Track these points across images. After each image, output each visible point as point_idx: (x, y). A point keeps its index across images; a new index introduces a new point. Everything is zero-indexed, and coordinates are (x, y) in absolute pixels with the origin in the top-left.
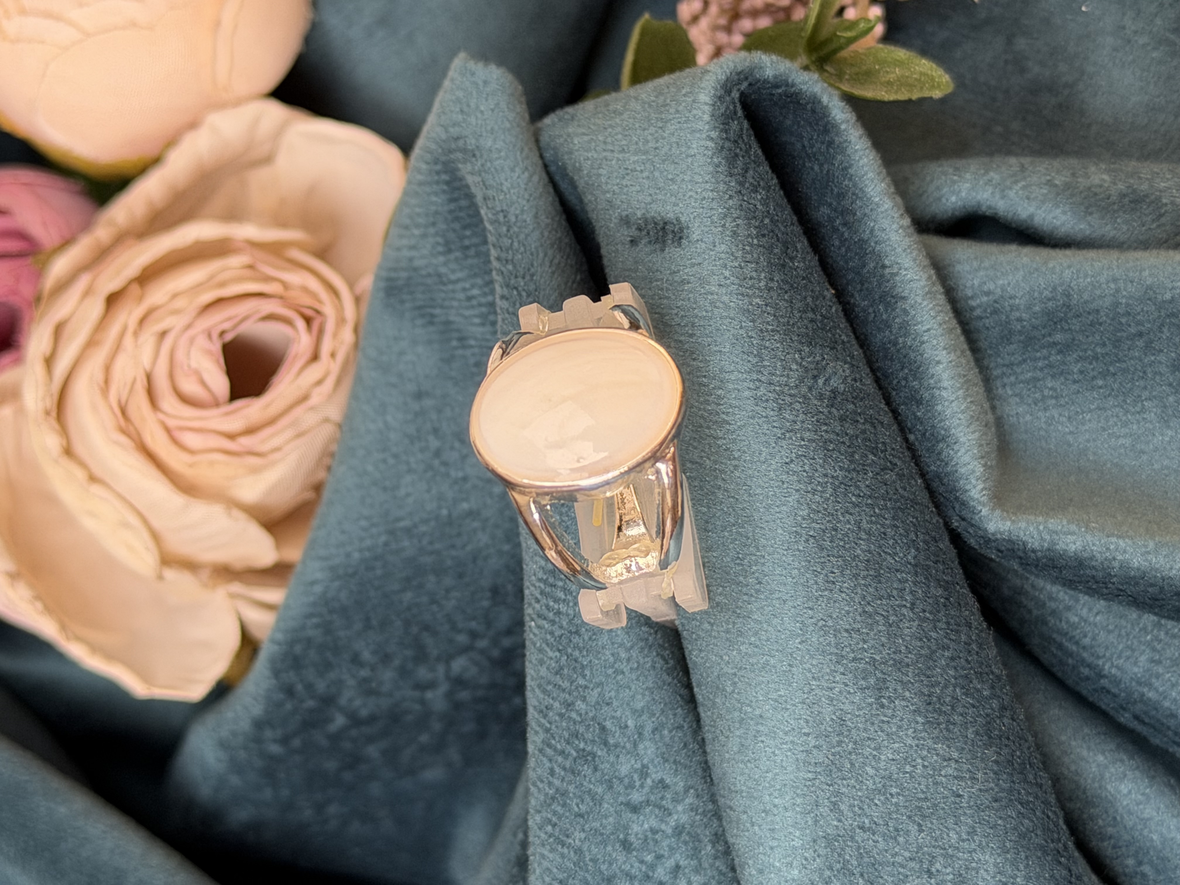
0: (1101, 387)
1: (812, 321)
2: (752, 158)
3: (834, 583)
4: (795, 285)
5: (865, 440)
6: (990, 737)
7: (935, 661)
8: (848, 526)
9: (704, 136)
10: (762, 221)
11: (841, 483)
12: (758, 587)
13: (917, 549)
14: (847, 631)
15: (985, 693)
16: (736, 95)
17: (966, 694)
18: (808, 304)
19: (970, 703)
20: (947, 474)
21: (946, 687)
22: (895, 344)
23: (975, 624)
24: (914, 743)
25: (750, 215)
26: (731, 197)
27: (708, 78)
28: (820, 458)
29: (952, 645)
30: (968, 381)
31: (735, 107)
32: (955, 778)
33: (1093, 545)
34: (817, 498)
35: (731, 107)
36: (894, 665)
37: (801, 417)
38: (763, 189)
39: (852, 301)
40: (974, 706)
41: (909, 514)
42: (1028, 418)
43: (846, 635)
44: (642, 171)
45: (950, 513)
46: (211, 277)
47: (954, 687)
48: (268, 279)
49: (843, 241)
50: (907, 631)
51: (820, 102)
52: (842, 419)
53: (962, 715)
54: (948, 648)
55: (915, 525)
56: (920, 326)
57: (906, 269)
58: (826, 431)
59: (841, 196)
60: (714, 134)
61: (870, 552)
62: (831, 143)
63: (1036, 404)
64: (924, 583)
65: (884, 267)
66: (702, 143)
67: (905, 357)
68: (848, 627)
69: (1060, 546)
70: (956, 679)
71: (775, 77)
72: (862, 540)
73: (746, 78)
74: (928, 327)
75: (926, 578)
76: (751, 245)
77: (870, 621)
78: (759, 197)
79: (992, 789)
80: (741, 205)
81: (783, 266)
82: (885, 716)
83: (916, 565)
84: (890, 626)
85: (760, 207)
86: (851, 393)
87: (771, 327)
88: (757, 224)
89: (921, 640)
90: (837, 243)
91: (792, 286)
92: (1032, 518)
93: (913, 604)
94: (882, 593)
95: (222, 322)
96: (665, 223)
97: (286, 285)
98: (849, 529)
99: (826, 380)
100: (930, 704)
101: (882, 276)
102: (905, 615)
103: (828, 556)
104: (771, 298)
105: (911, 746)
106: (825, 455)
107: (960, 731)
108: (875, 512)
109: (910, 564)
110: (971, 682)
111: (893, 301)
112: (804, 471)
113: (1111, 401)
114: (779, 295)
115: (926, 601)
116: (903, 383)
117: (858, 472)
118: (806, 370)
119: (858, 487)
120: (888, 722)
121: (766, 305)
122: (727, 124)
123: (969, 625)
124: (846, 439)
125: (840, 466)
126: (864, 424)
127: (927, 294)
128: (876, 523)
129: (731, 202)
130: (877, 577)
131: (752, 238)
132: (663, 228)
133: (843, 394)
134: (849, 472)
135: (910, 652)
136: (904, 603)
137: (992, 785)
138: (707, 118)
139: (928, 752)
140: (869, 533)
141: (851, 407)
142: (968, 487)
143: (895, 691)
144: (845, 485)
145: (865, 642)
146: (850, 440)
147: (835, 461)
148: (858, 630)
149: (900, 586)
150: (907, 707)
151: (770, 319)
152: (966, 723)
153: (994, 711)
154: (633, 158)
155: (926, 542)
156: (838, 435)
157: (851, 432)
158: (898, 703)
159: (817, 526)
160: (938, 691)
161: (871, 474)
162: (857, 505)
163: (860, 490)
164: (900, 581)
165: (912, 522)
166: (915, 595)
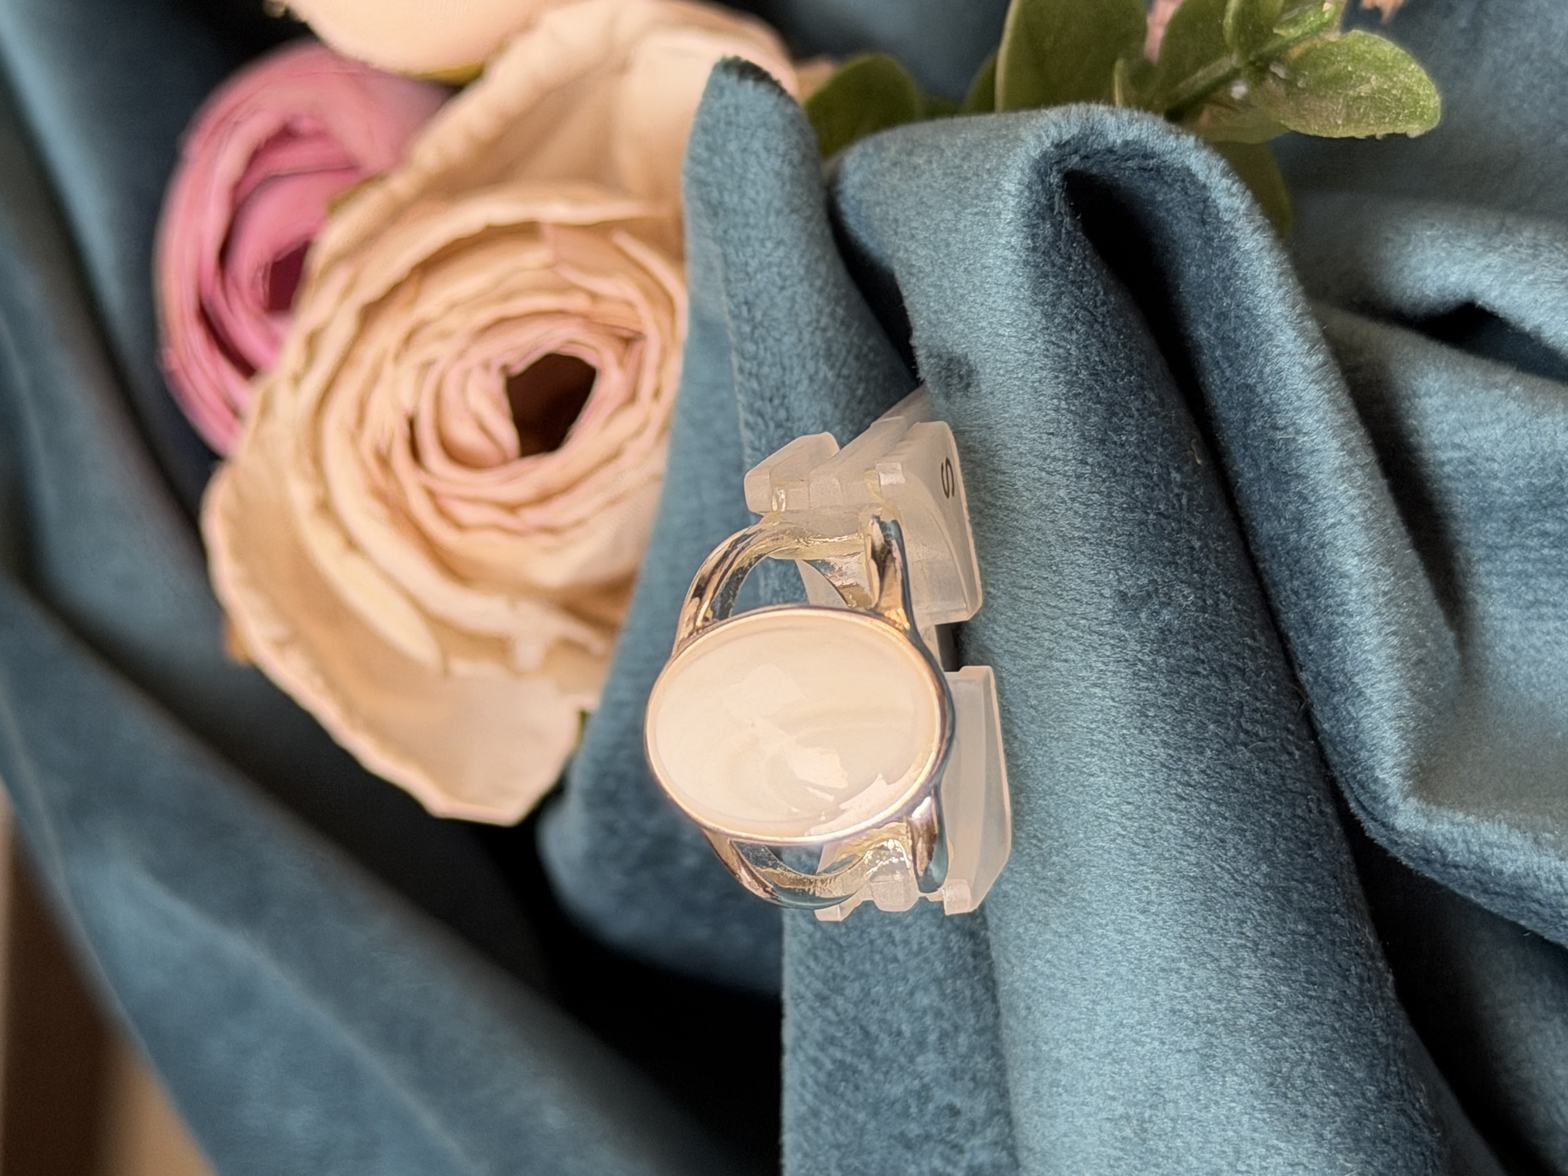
4: (1119, 470)
5: (1206, 701)
6: (1357, 1139)
7: (1284, 1027)
8: (1169, 827)
9: (1003, 242)
10: (1077, 373)
12: (1058, 885)
13: (1272, 865)
14: (1163, 970)
15: (1356, 1076)
17: (1325, 1076)
18: (1135, 499)
19: (1329, 1089)
20: (1344, 741)
21: (1297, 1064)
22: (1284, 540)
25: (1059, 364)
26: (1033, 336)
28: (1135, 728)
29: (1313, 1004)
31: (1052, 197)
33: (1540, 869)
34: (1129, 783)
35: (1047, 197)
36: (1224, 1025)
37: (1113, 666)
40: (1336, 1094)
41: (1266, 810)
44: (929, 274)
47: (1310, 1064)
48: (571, 289)
50: (1245, 982)
51: (1193, 181)
52: (1173, 671)
53: (1317, 1105)
54: (1305, 1009)
55: (1273, 826)
56: (1321, 519)
57: (1306, 434)
58: (1146, 689)
61: (1198, 864)
64: (1278, 916)
65: (1275, 428)
66: (1000, 251)
67: (1297, 562)
68: (1164, 965)
69: (1495, 863)
70: (1312, 1054)
71: (1126, 144)
72: (1188, 847)
73: (1076, 152)
74: (1332, 521)
75: (1282, 907)
76: (1057, 410)
77: (1193, 962)
78: (1075, 337)
80: (1047, 350)
81: (1103, 442)
83: (1268, 888)
84: (1222, 971)
85: (1075, 352)
86: (1193, 630)
88: (1069, 378)
89: (1265, 995)
91: (1114, 473)
92: (1460, 816)
93: (1256, 944)
95: (505, 351)
96: (951, 359)
97: (594, 297)
98: (1170, 831)
99: (1151, 614)
100: (1271, 1084)
101: (1271, 441)
102: (1244, 960)
103: (1141, 865)
104: (1081, 489)
106: (1143, 724)
107: (1313, 1126)
108: (1208, 808)
109: (1258, 884)
110: (1337, 1059)
111: (1284, 479)
114: (1093, 485)
115: (1275, 940)
117: (1189, 748)
118: (1124, 598)
119: (1186, 772)
121: (1073, 500)
122: (1035, 226)
124: (1176, 702)
125: (1163, 741)
126: (1206, 677)
128: (1209, 825)
129: (1032, 346)
130: (1208, 903)
131: (1059, 399)
132: (948, 367)
133: (1178, 633)
134: (1176, 749)
135: (1248, 1011)
136: (1244, 941)
140: (1199, 838)
141: (1189, 651)
142: (1370, 762)
143: (1226, 1061)
144: (1167, 767)
145: (1188, 989)
146: (1181, 703)
147: (1155, 732)
148: (1178, 971)
149: (1240, 916)
150: (1241, 1085)
151: (1077, 522)
152: (1323, 1117)
153: (1369, 1102)
154: (922, 252)
155: (1289, 853)
156: (1164, 695)
157: (1184, 690)
158: (1230, 1079)
159: (1128, 823)
160: (1284, 1070)
161: (1209, 753)
162: (1184, 799)
163: (1190, 776)
164: (1239, 908)
165: (1270, 822)
166: (1260, 932)
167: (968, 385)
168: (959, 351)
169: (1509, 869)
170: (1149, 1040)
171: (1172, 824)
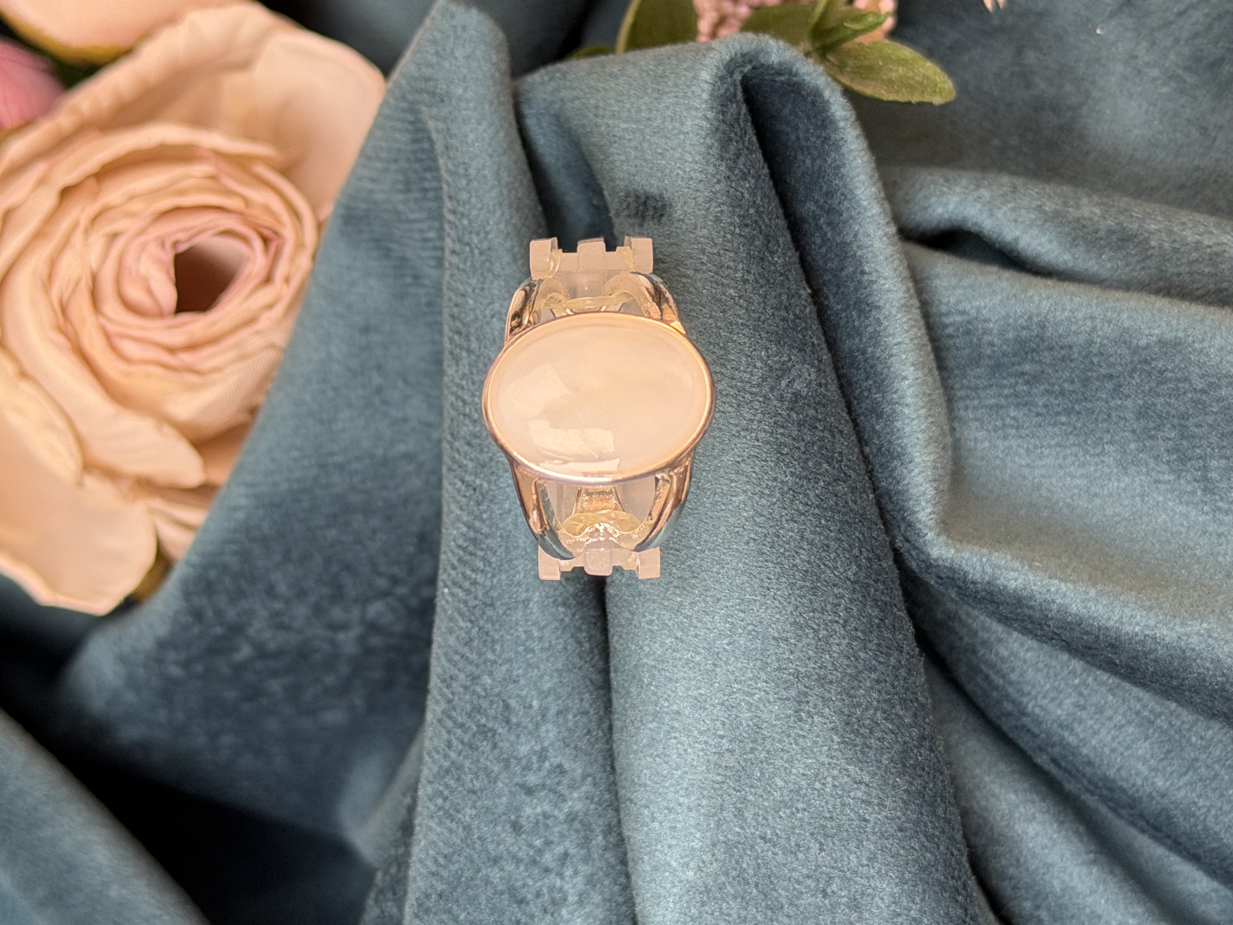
0: (1063, 424)
1: (784, 319)
2: (746, 144)
3: (768, 589)
4: (772, 281)
5: (821, 448)
6: (904, 766)
7: (860, 682)
8: (790, 534)
9: (700, 115)
10: (747, 210)
11: (790, 489)
13: (859, 566)
14: (775, 638)
15: (906, 720)
16: (738, 77)
17: (886, 719)
18: (781, 302)
19: (889, 728)
20: (898, 492)
21: (867, 709)
22: (864, 353)
23: (906, 648)
24: (827, 761)
25: (736, 202)
26: (719, 182)
27: (712, 55)
28: (772, 461)
29: (881, 668)
30: (932, 401)
31: (735, 89)
32: (863, 801)
33: (1035, 585)
34: (764, 501)
35: (732, 89)
36: (818, 680)
37: (759, 416)
38: (753, 177)
39: (826, 303)
40: (892, 732)
41: (855, 529)
42: (986, 444)
43: (773, 642)
44: (630, 140)
45: (896, 532)
46: (172, 183)
47: (876, 710)
48: (229, 193)
49: (825, 240)
50: (835, 648)
51: (821, 96)
52: (801, 424)
53: (879, 739)
54: (875, 670)
55: (860, 541)
56: (891, 338)
57: (885, 279)
58: (782, 434)
59: (829, 194)
60: (710, 115)
61: (809, 562)
62: (826, 139)
63: (995, 431)
64: (861, 602)
65: (863, 273)
66: (697, 121)
67: (871, 367)
68: (776, 635)
69: (1001, 582)
70: (878, 702)
71: (780, 64)
72: (804, 549)
73: (751, 61)
74: (900, 340)
75: (864, 596)
76: (733, 234)
77: (800, 632)
78: (747, 185)
79: (899, 818)
80: (728, 192)
81: (762, 259)
82: (802, 730)
83: (855, 582)
84: (820, 640)
85: (747, 196)
86: (814, 398)
87: (740, 321)
88: (742, 213)
89: (849, 658)
90: (818, 241)
91: (768, 281)
92: (976, 548)
93: (846, 621)
94: (816, 605)
95: (177, 232)
96: (647, 198)
97: (247, 201)
98: (791, 537)
99: (789, 382)
100: (848, 724)
101: (860, 282)
102: (836, 632)
103: (767, 561)
104: (746, 290)
105: (823, 764)
106: (778, 459)
107: (875, 755)
108: (820, 523)
109: (849, 580)
110: (894, 707)
111: (867, 309)
112: (755, 472)
113: (1072, 439)
114: (754, 289)
115: (859, 620)
116: (866, 394)
117: (809, 479)
118: (771, 369)
119: (806, 495)
120: (804, 737)
121: (740, 297)
122: (725, 106)
123: (900, 649)
124: (802, 445)
125: (791, 472)
126: (823, 431)
127: (903, 306)
128: (820, 534)
129: (718, 187)
130: (814, 590)
131: (735, 227)
132: (645, 203)
133: (805, 398)
134: (800, 479)
135: (836, 670)
136: (837, 619)
137: (899, 814)
138: (705, 96)
139: (840, 772)
140: (811, 543)
141: (811, 412)
142: (916, 509)
143: (815, 706)
144: (794, 491)
145: (792, 652)
146: (805, 446)
147: (787, 466)
148: (786, 640)
149: (835, 601)
150: (825, 723)
151: (742, 312)
152: (882, 748)
153: (913, 740)
154: (622, 125)
155: (869, 559)
156: (794, 439)
157: (807, 438)
158: (816, 719)
159: (760, 530)
160: (859, 713)
161: (822, 484)
162: (803, 514)
163: (809, 499)
164: (836, 596)
165: (857, 537)
166: (849, 612)
167: (662, 215)
168: (654, 191)
169: (1012, 585)
170: (756, 691)
171: (793, 532)
